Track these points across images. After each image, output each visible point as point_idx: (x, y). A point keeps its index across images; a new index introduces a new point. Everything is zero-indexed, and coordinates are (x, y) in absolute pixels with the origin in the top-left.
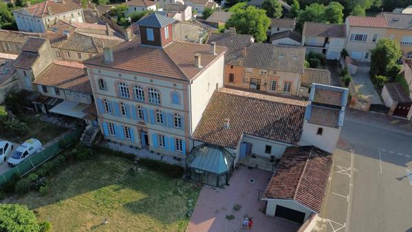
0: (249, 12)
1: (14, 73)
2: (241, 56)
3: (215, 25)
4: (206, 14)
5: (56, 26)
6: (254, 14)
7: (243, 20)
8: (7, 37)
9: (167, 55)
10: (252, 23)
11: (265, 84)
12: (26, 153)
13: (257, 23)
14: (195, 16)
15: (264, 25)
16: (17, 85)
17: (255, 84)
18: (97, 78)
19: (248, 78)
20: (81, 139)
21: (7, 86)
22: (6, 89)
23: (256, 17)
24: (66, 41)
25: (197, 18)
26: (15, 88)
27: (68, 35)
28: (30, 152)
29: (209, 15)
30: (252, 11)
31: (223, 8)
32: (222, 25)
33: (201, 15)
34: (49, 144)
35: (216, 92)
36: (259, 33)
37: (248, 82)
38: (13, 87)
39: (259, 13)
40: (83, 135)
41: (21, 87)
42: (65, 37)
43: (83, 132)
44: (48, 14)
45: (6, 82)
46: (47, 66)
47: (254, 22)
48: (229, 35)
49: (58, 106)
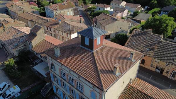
0: (162, 19)
1: (25, 42)
2: (153, 49)
3: (139, 22)
4: (135, 14)
5: (57, 17)
6: (166, 20)
7: (158, 23)
8: (37, 19)
9: (94, 58)
10: (164, 26)
11: (168, 72)
12: (10, 95)
13: (167, 25)
14: (129, 14)
15: (171, 27)
16: (26, 48)
17: (159, 69)
18: (51, 62)
19: (155, 64)
20: (41, 91)
21: (20, 48)
22: (20, 50)
23: (167, 22)
24: (59, 25)
25: (130, 15)
26: (25, 49)
27: (60, 22)
28: (12, 95)
29: (137, 15)
30: (165, 18)
31: (146, 11)
32: (143, 22)
33: (132, 14)
34: (26, 89)
35: (129, 85)
36: (167, 32)
37: (154, 67)
38: (24, 49)
39: (170, 19)
40: (43, 89)
41: (28, 49)
42: (58, 23)
43: (43, 87)
44: (57, 9)
45: (20, 47)
46: (41, 41)
47: (165, 25)
48: (146, 33)
49: (40, 64)
